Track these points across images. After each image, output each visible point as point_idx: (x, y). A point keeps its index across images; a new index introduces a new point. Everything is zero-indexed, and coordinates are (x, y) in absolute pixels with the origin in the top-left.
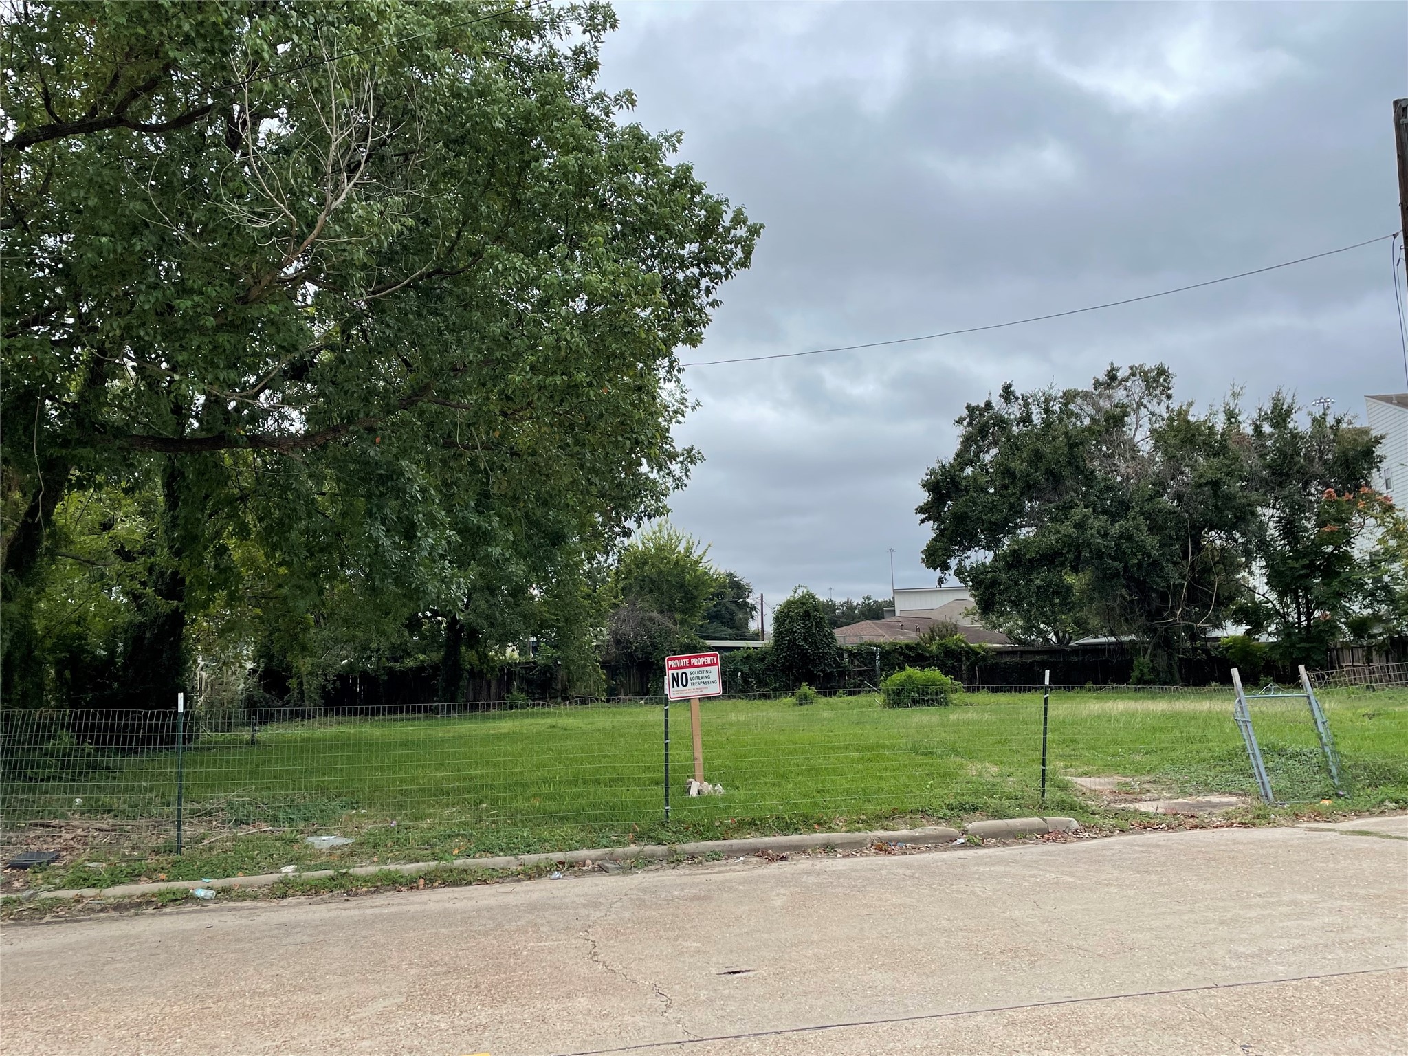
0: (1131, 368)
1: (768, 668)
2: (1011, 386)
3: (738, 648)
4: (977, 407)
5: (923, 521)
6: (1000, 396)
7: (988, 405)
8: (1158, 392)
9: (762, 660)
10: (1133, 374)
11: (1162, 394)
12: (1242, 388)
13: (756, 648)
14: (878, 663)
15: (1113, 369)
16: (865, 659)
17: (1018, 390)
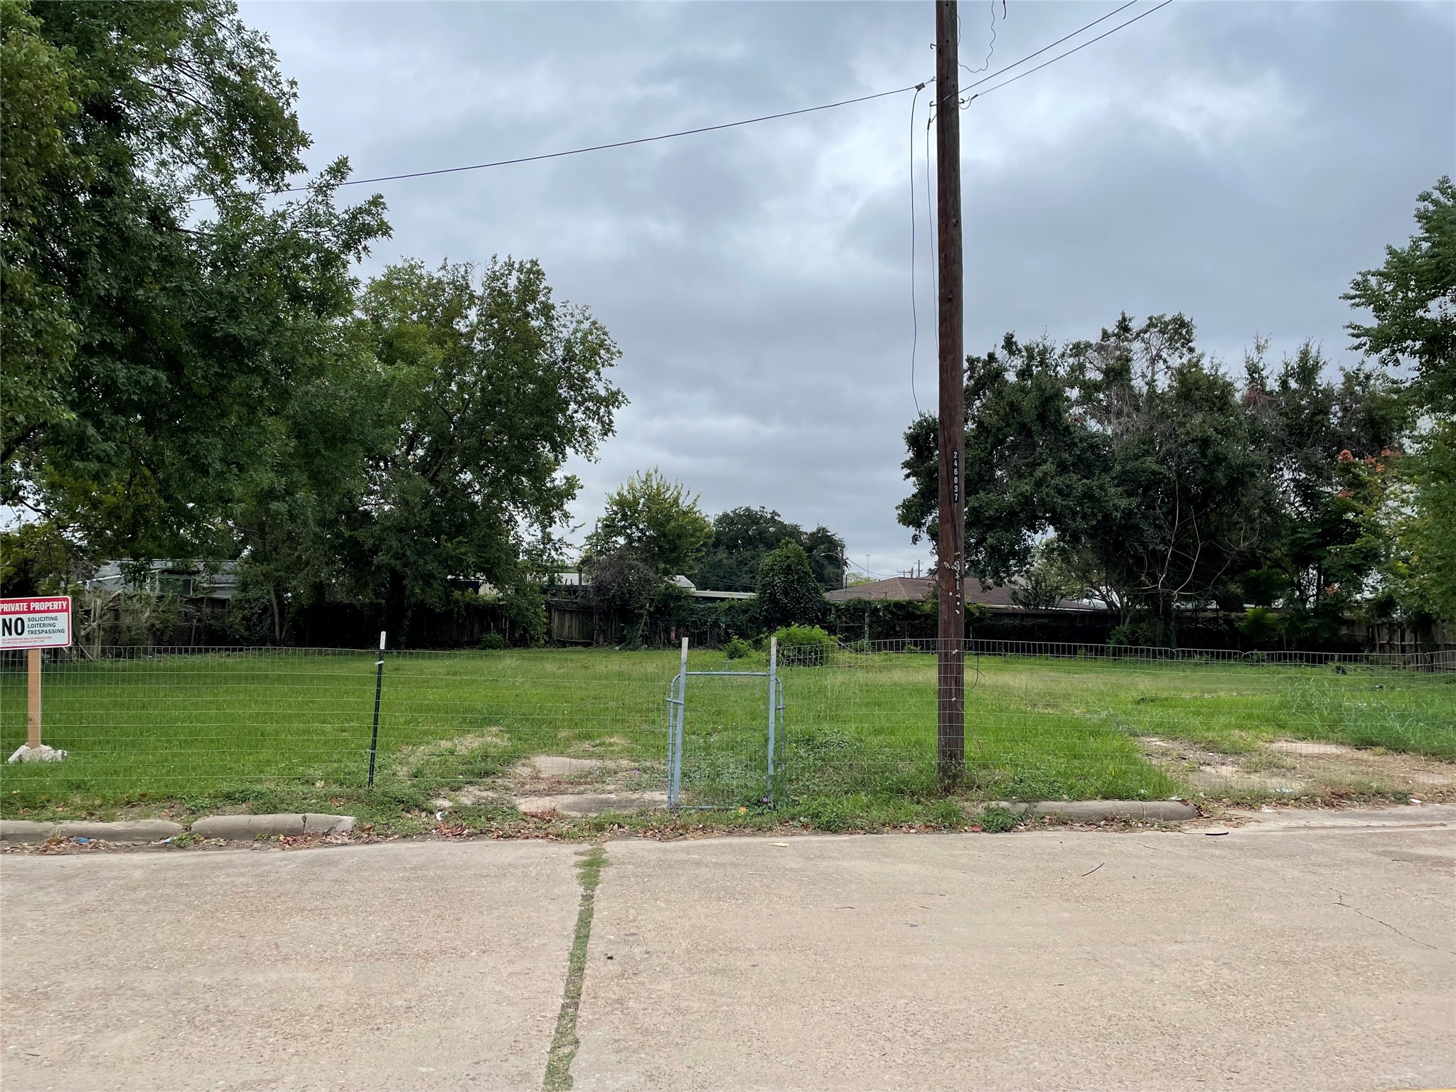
0: (1150, 319)
1: (750, 620)
2: (1012, 336)
3: (723, 599)
4: (978, 360)
5: (908, 476)
6: (1003, 347)
7: (991, 357)
8: (1178, 345)
9: (746, 611)
10: (1152, 325)
11: (1183, 346)
12: (1266, 341)
13: (740, 600)
14: (867, 620)
15: (1124, 319)
16: (852, 615)
17: (1021, 341)
